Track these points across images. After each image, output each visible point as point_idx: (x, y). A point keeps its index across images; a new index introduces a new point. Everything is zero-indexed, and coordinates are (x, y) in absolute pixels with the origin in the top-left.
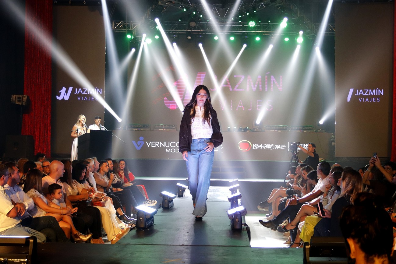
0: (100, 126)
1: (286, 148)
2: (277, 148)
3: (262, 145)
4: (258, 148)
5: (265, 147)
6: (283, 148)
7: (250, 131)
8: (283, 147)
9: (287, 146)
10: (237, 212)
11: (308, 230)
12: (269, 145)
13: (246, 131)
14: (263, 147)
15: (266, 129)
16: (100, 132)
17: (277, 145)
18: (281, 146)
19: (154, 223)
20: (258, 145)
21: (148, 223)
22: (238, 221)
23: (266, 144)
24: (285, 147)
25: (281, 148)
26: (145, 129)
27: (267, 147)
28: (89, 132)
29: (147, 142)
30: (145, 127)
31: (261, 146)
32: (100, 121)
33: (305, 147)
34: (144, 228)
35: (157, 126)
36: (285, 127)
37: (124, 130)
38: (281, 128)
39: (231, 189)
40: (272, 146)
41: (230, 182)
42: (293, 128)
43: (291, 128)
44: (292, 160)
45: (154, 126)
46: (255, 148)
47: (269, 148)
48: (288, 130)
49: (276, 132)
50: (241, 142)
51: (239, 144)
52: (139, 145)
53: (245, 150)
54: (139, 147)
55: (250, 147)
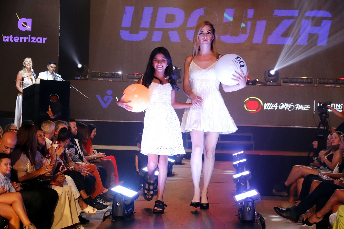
0: (54, 75)
1: (311, 109)
2: (298, 109)
3: (277, 104)
4: (272, 108)
5: (281, 107)
7: (260, 84)
8: (306, 108)
9: (312, 106)
11: (342, 225)
12: (287, 105)
13: (255, 84)
14: (278, 107)
15: (284, 82)
16: (54, 83)
17: (298, 105)
18: (303, 106)
19: (135, 211)
20: (271, 104)
21: (127, 211)
22: (250, 211)
23: (282, 103)
24: (310, 107)
25: (304, 109)
26: (114, 79)
27: (284, 107)
28: (38, 82)
29: (116, 97)
30: (114, 76)
31: (276, 106)
32: (54, 68)
33: (338, 107)
34: (122, 218)
35: (131, 75)
36: (309, 80)
37: (85, 80)
38: (305, 80)
39: (236, 165)
40: (291, 106)
41: (234, 155)
42: (322, 81)
43: (318, 81)
44: (319, 126)
45: (127, 76)
46: (267, 109)
47: (287, 109)
48: (315, 84)
49: (298, 86)
50: (248, 99)
51: (246, 103)
52: (105, 101)
53: (254, 111)
54: (105, 104)
55: (261, 107)
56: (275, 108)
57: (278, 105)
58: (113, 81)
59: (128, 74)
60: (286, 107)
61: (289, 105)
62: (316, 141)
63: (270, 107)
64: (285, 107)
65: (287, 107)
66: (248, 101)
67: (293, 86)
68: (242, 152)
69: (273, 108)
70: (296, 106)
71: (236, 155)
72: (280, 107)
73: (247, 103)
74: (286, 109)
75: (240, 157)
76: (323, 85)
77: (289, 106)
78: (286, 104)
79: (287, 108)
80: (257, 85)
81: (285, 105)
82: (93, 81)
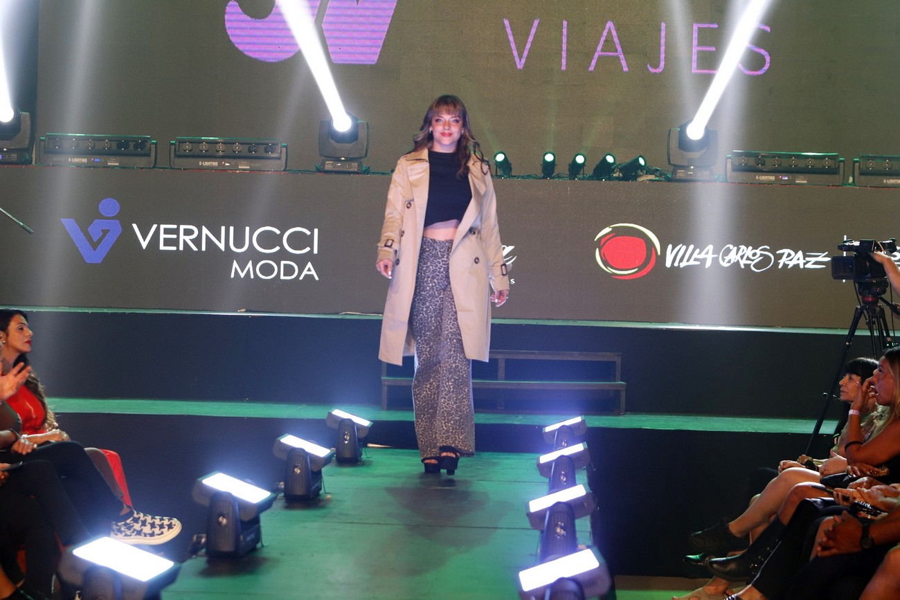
2: (785, 265)
3: (710, 248)
4: (692, 262)
5: (727, 258)
6: (816, 263)
7: (652, 177)
10: (561, 580)
12: (747, 251)
13: (635, 178)
14: (715, 260)
15: (736, 169)
17: (786, 252)
18: (805, 256)
20: (692, 247)
23: (731, 246)
24: (828, 259)
25: (809, 266)
26: (126, 160)
27: (738, 257)
29: (135, 226)
31: (708, 254)
35: (188, 146)
36: (827, 163)
37: (22, 164)
38: (811, 162)
39: (549, 464)
40: (761, 255)
41: (548, 429)
42: (871, 165)
43: (857, 164)
44: (853, 328)
45: (173, 147)
46: (676, 264)
47: (747, 266)
48: (845, 178)
49: (785, 184)
50: (607, 230)
51: (599, 244)
52: (95, 241)
53: (629, 274)
54: (95, 250)
55: (653, 258)
56: (703, 261)
57: (716, 251)
58: (121, 167)
59: (177, 140)
60: (745, 258)
61: (754, 251)
62: (854, 376)
63: (688, 261)
64: (742, 257)
65: (748, 259)
66: (607, 237)
67: (770, 183)
68: (578, 419)
69: (698, 263)
70: (781, 256)
71: (554, 431)
72: (724, 260)
73: (604, 244)
74: (745, 265)
75: (569, 435)
76: (875, 180)
77: (754, 255)
78: (743, 247)
79: (749, 262)
80: (640, 179)
81: (741, 250)
82: (49, 166)
